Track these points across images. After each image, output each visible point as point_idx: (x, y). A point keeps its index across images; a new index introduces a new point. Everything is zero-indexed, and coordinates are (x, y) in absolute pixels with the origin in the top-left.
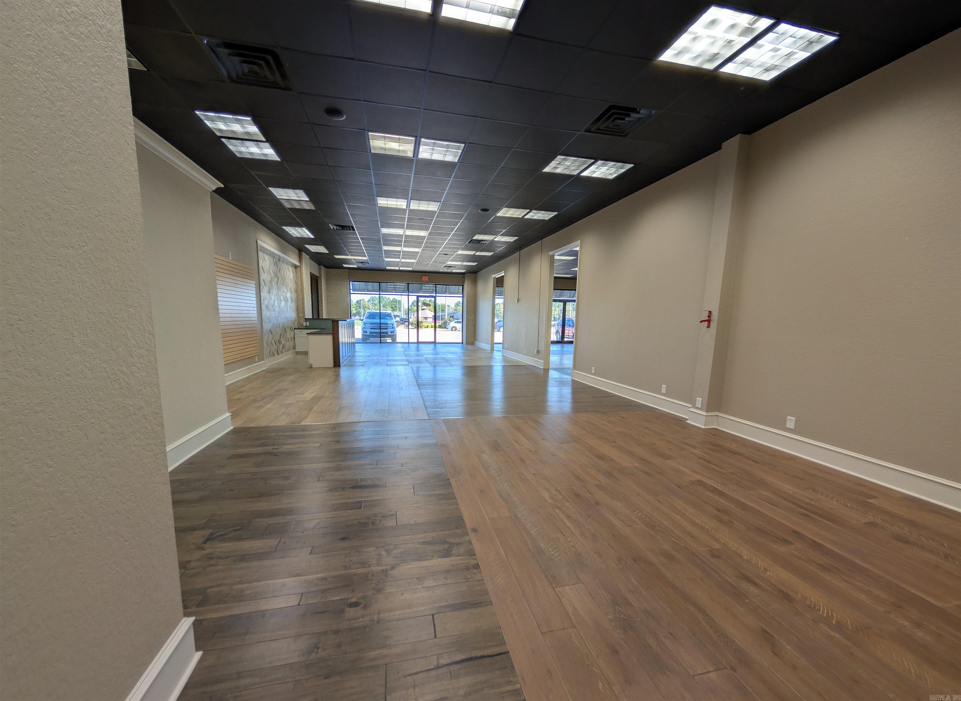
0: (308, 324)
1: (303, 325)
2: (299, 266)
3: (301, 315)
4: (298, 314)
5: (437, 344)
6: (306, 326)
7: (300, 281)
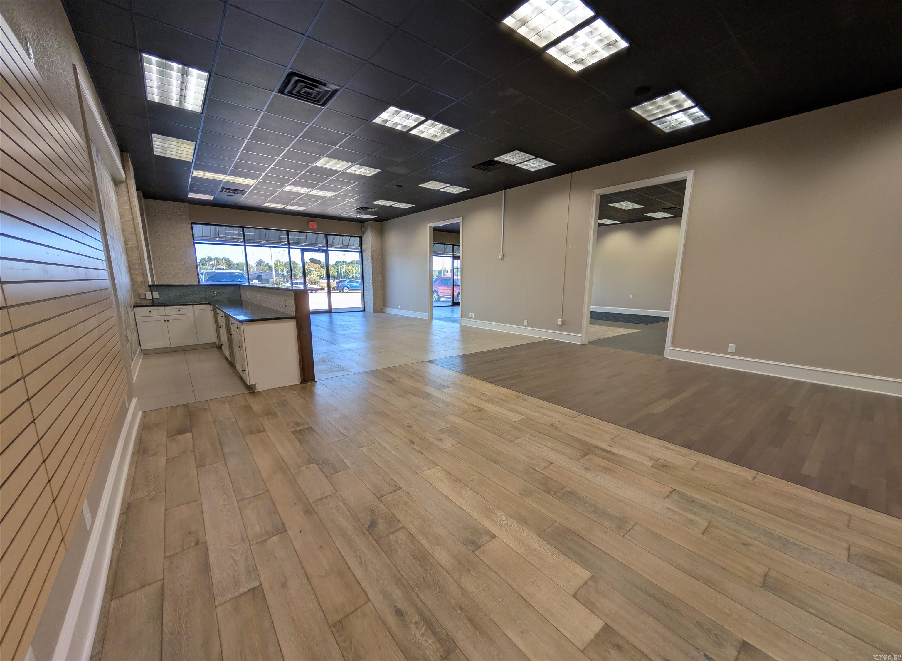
0: (156, 295)
1: (145, 298)
2: (122, 182)
3: (140, 278)
4: (132, 277)
5: (333, 314)
6: (153, 300)
7: (128, 213)
